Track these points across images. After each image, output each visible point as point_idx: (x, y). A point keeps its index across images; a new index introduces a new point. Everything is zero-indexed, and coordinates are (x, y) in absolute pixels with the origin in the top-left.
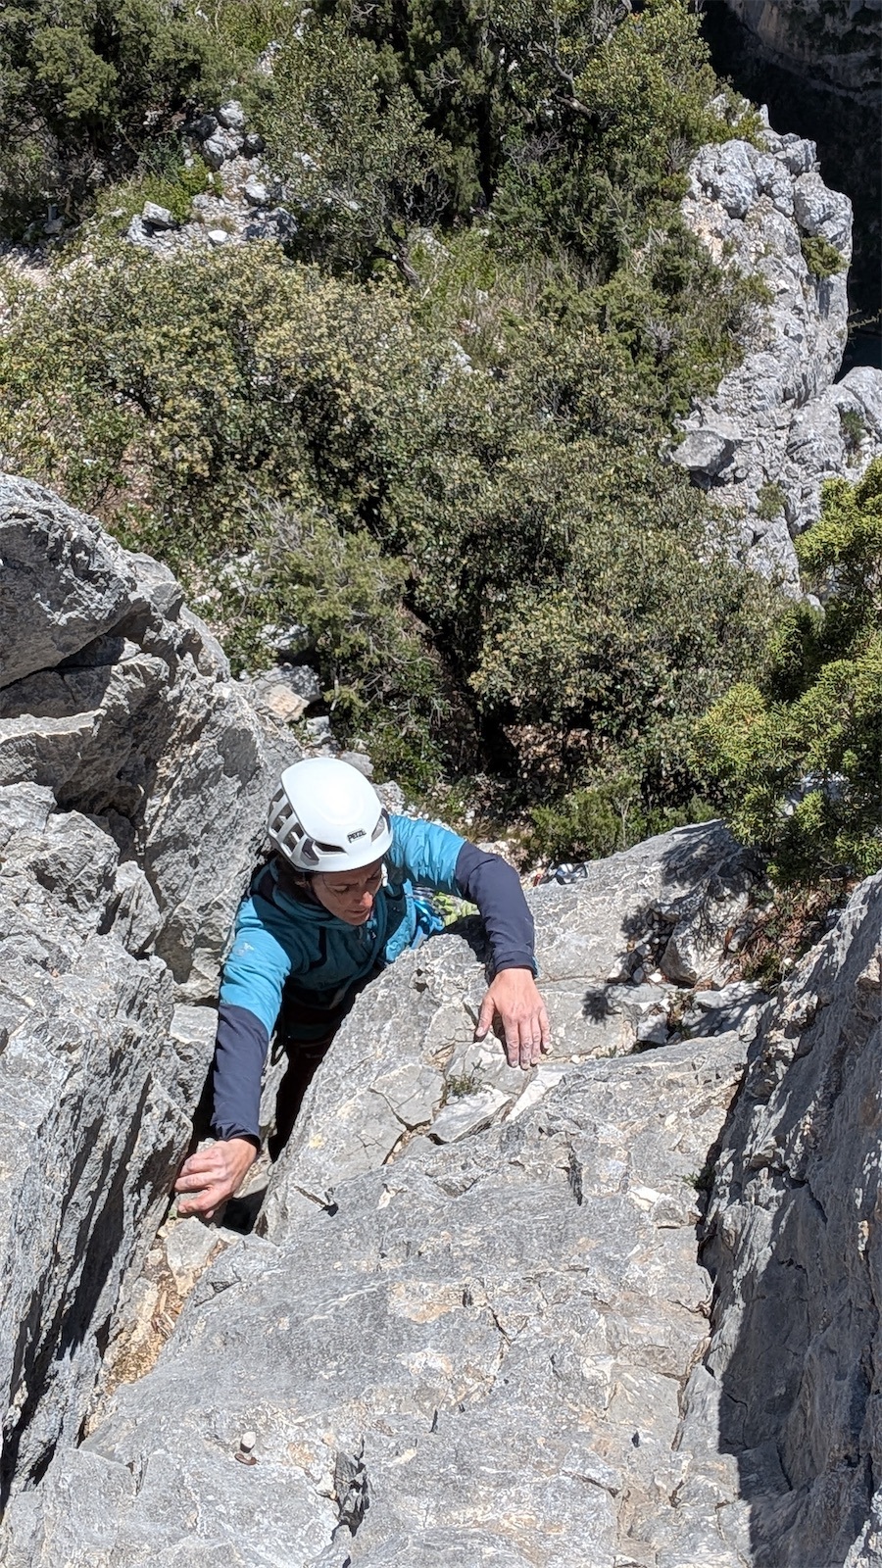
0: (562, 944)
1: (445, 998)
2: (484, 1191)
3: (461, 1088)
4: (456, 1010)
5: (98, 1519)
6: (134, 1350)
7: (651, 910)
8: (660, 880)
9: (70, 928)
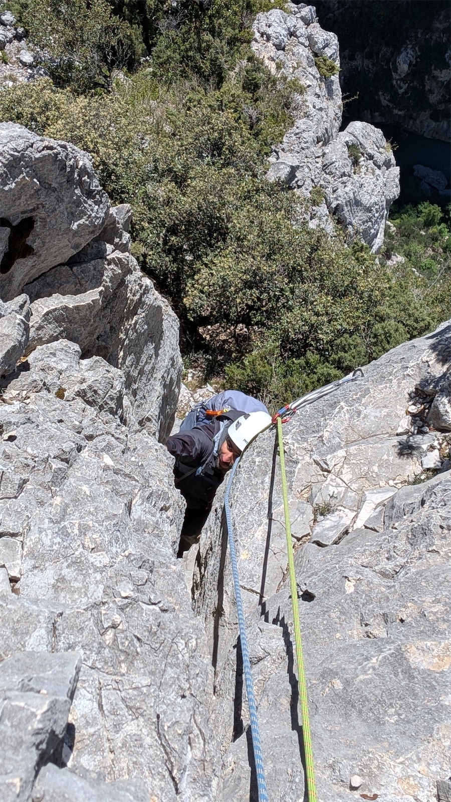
0: (366, 416)
1: (300, 458)
2: (417, 573)
3: (323, 511)
4: (309, 464)
7: (416, 389)
8: (418, 370)
9: (118, 431)
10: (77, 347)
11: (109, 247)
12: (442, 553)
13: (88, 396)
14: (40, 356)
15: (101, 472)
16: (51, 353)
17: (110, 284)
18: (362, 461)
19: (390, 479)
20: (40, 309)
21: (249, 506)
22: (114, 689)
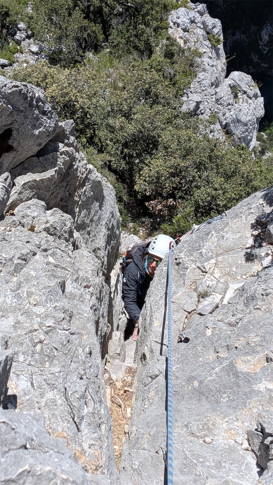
0: (227, 239)
1: (189, 266)
2: (248, 321)
3: (203, 295)
4: (194, 269)
5: (155, 478)
7: (257, 221)
8: (257, 210)
9: (67, 249)
10: (43, 203)
11: (61, 145)
12: (262, 309)
13: (51, 231)
14: (21, 209)
15: (45, 265)
16: (27, 207)
17: (63, 167)
18: (226, 265)
19: (243, 275)
20: (20, 182)
21: (160, 295)
22: (40, 374)
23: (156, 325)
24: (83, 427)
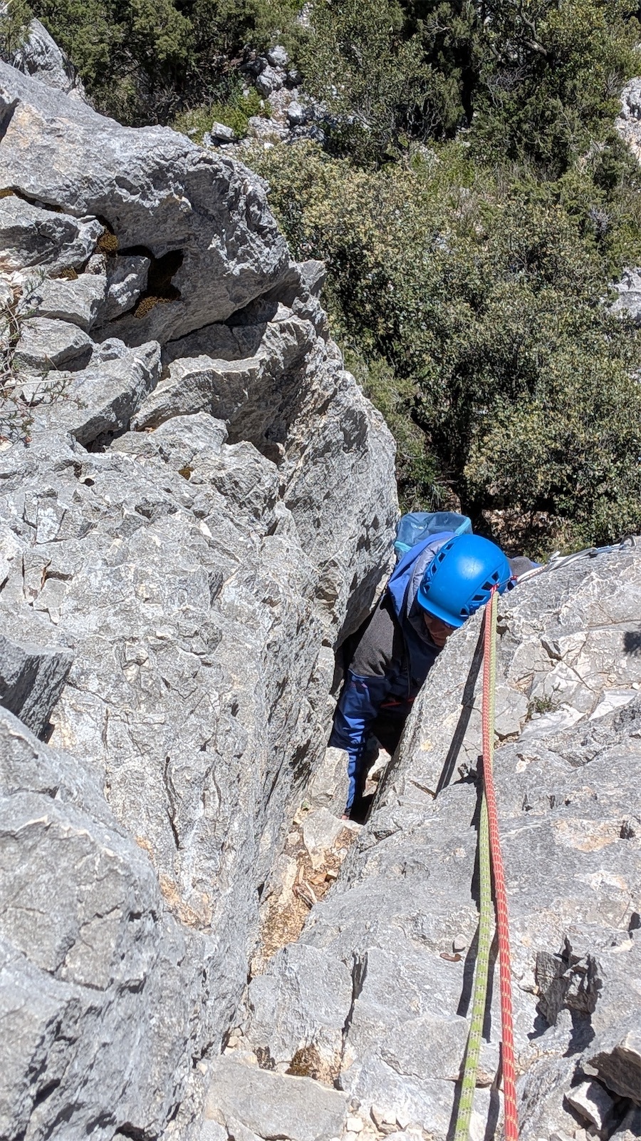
0: (622, 593)
1: (524, 637)
2: (610, 759)
3: (543, 707)
4: (534, 645)
5: (324, 1004)
6: (280, 911)
10: (222, 426)
11: (283, 310)
13: (226, 487)
14: (171, 429)
15: (187, 534)
16: (186, 427)
17: (281, 358)
18: (607, 651)
20: (180, 371)
21: (446, 689)
22: (122, 721)
23: (422, 748)
24: (187, 841)
